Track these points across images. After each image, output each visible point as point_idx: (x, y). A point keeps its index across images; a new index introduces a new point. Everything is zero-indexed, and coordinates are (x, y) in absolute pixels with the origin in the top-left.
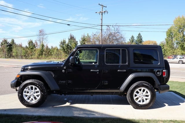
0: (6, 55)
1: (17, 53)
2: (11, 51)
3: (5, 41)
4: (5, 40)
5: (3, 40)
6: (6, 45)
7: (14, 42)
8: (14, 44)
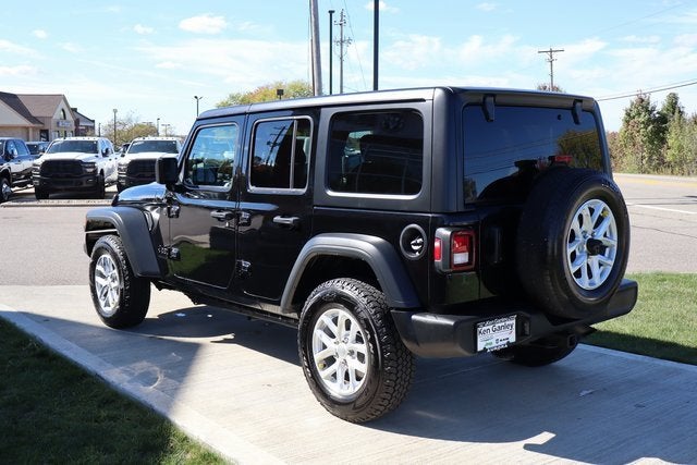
0: (644, 162)
1: (680, 148)
2: (663, 141)
3: (643, 104)
4: (643, 101)
5: (634, 99)
6: (642, 119)
7: (676, 103)
8: (676, 114)
